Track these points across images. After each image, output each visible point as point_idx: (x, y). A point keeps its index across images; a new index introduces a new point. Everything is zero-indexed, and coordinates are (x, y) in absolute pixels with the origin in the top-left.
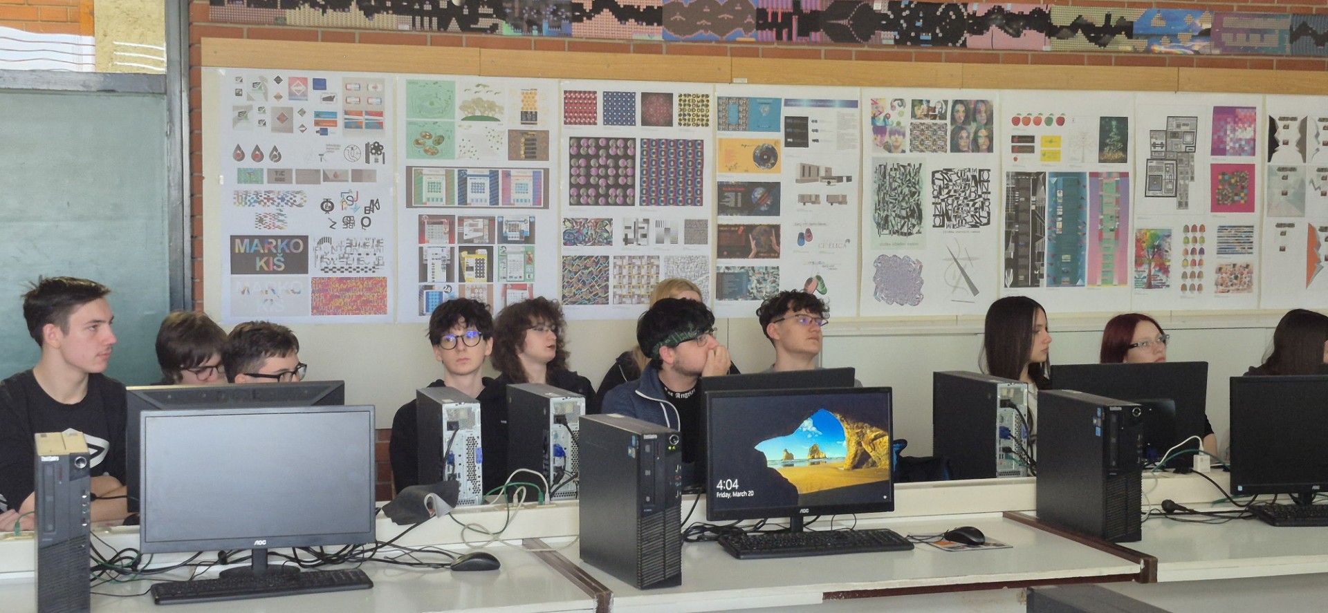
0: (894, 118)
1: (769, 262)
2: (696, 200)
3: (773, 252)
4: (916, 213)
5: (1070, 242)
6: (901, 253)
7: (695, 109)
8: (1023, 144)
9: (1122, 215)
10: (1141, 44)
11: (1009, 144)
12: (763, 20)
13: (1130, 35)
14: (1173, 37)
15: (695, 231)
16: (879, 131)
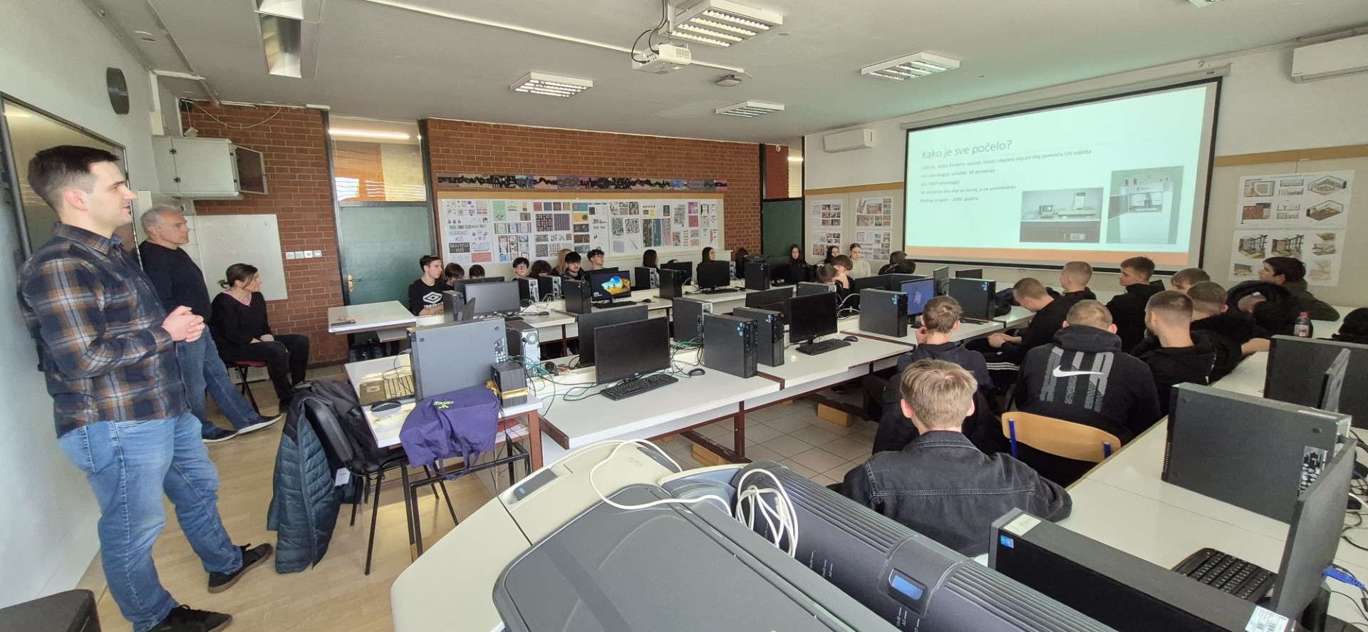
0: (615, 206)
1: (587, 244)
2: (569, 229)
3: (588, 241)
4: (622, 230)
5: (658, 236)
6: (619, 240)
7: (566, 206)
8: (646, 212)
9: (669, 229)
10: (671, 188)
11: (643, 213)
12: (582, 183)
13: (669, 186)
14: (678, 186)
15: (569, 237)
16: (612, 210)
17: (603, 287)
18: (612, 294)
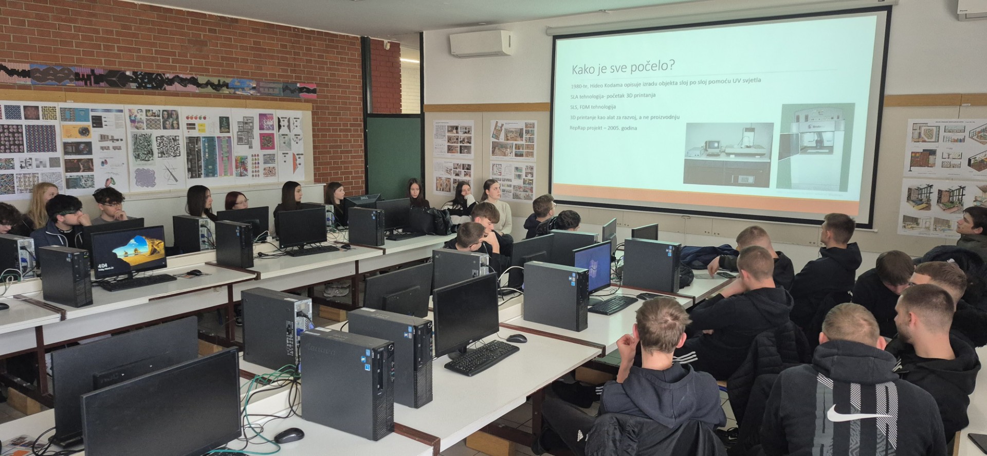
0: (139, 116)
1: (90, 173)
2: (54, 149)
3: (90, 169)
4: (151, 152)
5: (211, 161)
6: (146, 168)
7: (50, 113)
8: (191, 126)
9: (230, 151)
10: (232, 91)
11: (185, 126)
12: (78, 77)
13: (228, 88)
14: (243, 89)
15: (54, 162)
16: (133, 121)
17: (115, 255)
18: (132, 264)
